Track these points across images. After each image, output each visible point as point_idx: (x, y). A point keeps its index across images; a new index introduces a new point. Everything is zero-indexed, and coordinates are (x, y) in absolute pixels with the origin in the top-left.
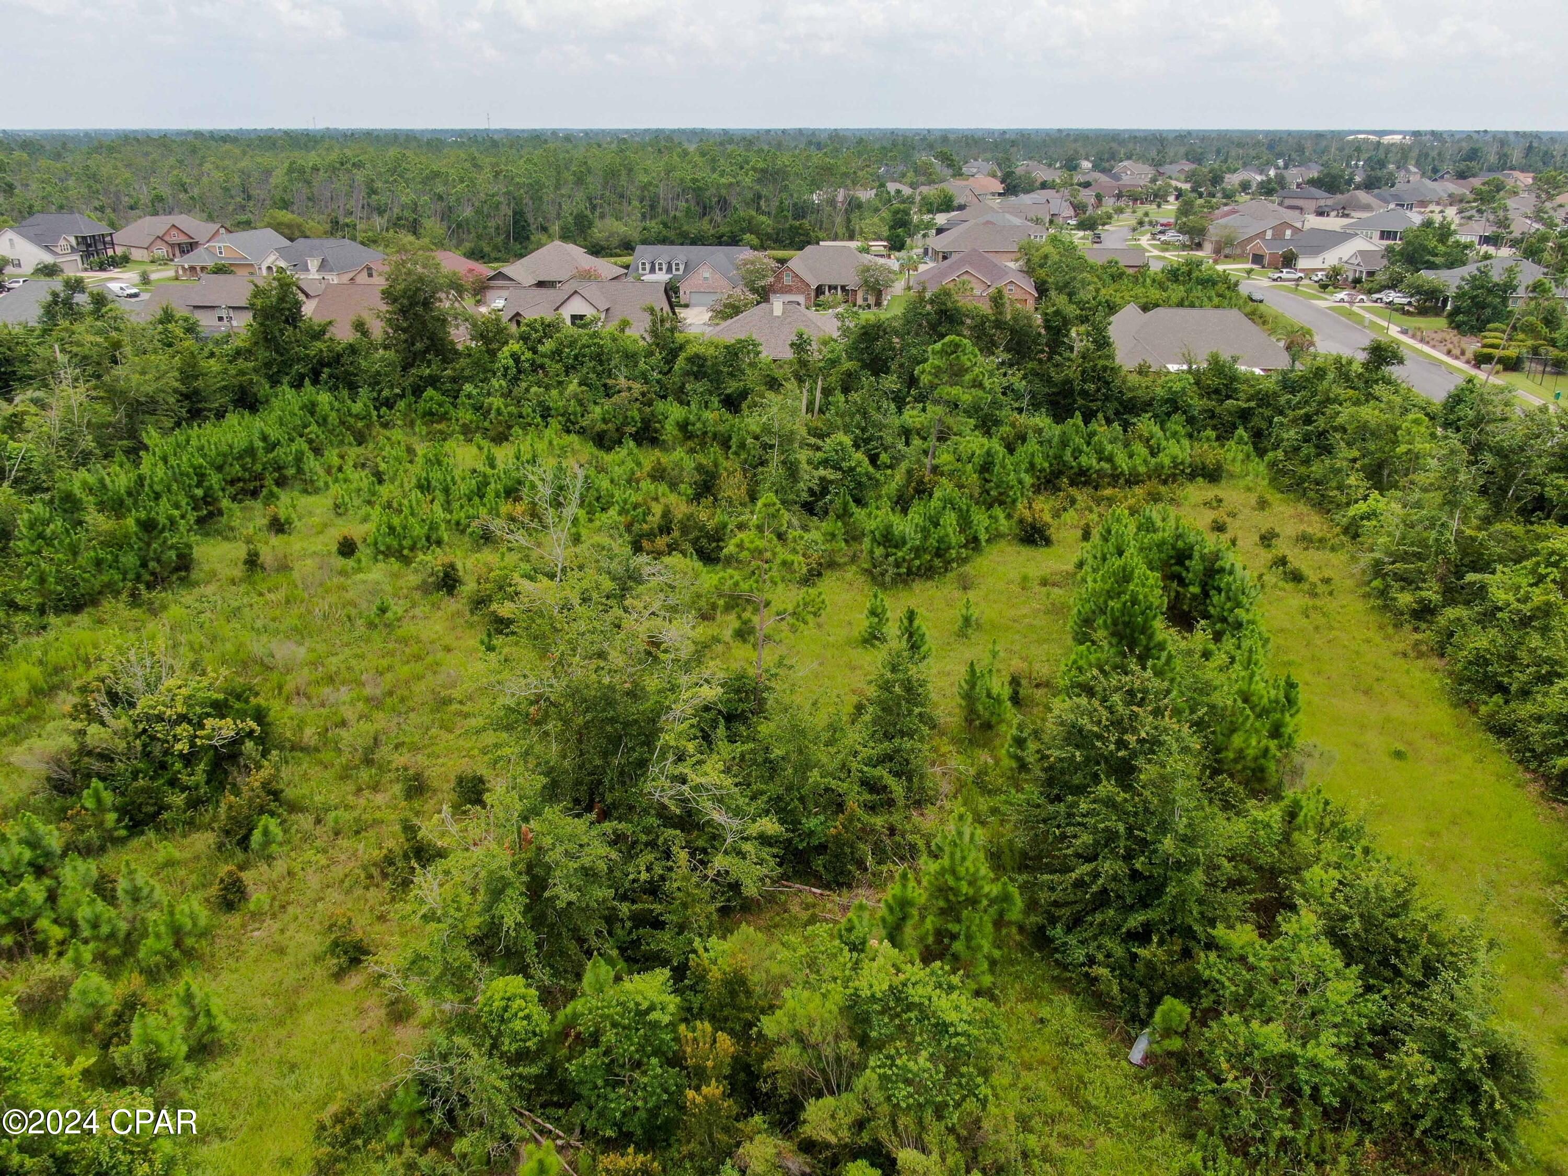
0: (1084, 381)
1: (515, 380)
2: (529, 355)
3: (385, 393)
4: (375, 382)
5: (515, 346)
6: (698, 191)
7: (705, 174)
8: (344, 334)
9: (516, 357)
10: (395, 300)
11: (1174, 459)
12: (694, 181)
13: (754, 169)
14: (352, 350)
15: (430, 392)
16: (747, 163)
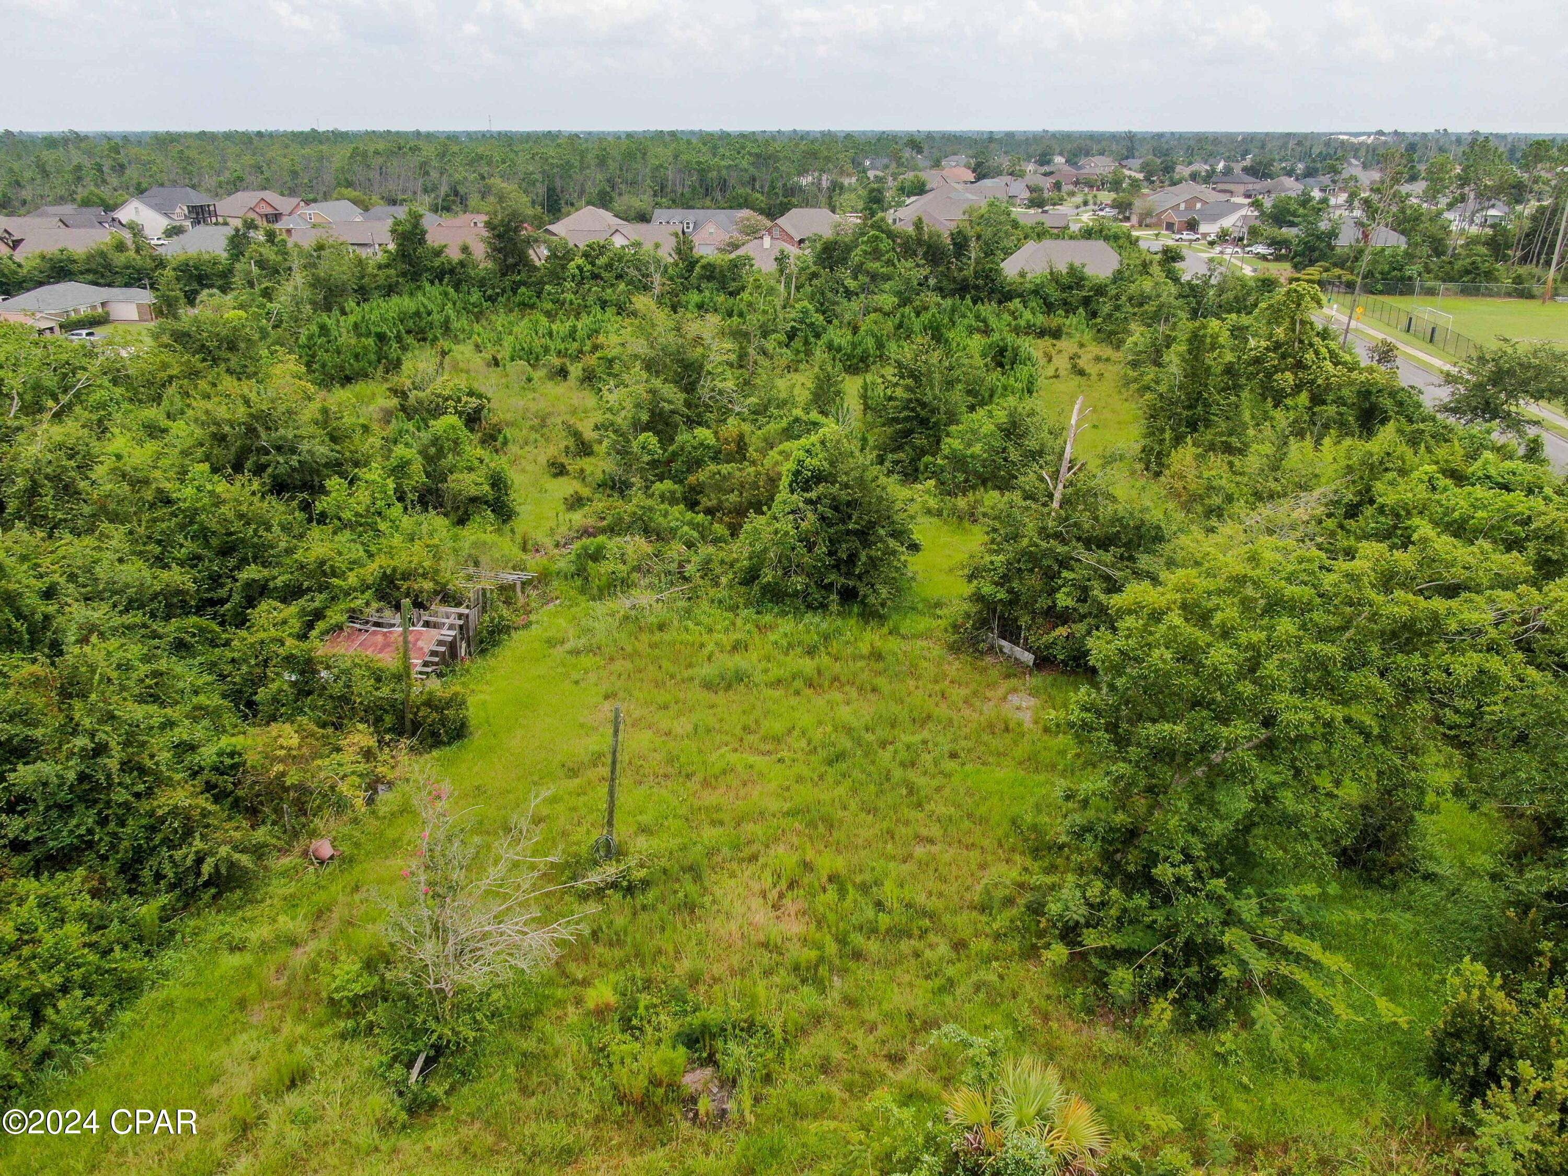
0: (977, 278)
1: (580, 283)
2: (589, 267)
3: (489, 292)
4: (482, 284)
5: (580, 261)
6: (702, 172)
7: (706, 158)
8: (454, 255)
9: (580, 268)
10: (493, 229)
11: (1028, 321)
12: (699, 163)
13: (750, 154)
14: (462, 264)
15: (523, 289)
16: (743, 148)
